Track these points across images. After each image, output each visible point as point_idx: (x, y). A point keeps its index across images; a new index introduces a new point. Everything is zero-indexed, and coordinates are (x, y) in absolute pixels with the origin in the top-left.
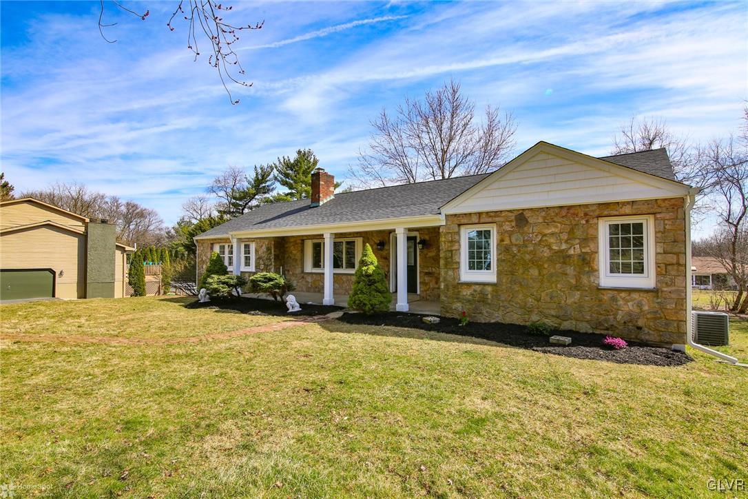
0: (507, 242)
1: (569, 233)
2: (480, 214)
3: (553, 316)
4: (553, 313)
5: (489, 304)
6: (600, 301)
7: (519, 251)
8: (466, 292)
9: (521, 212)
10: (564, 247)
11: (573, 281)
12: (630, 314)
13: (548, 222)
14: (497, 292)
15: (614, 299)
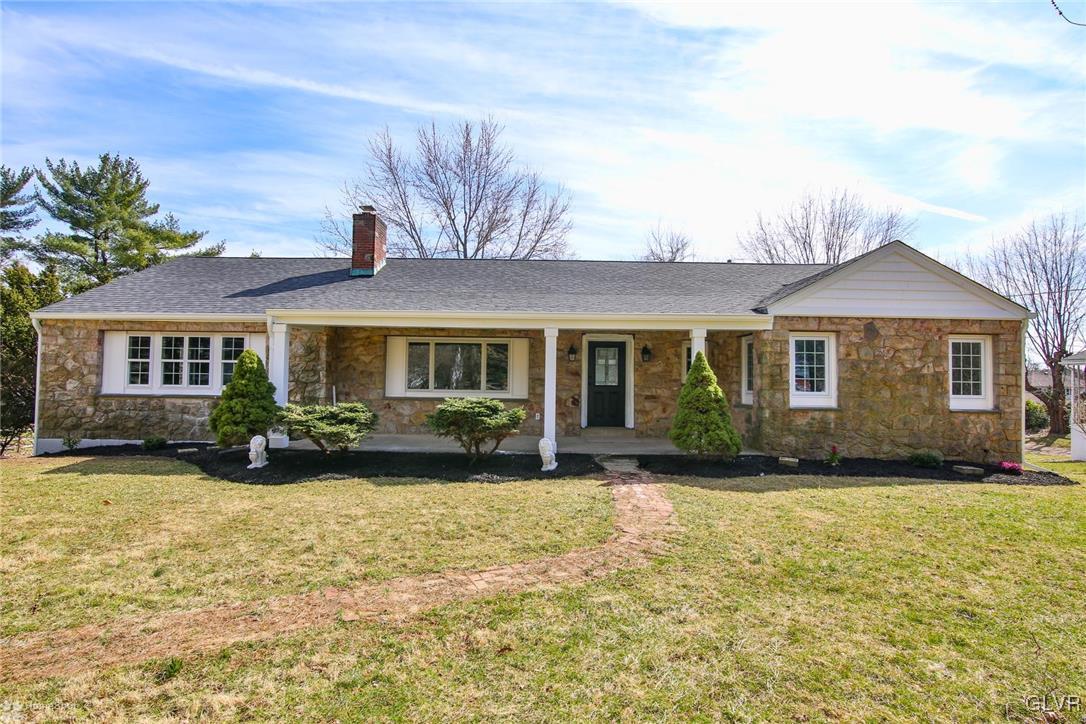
0: (854, 356)
1: (923, 349)
2: (820, 319)
3: (905, 445)
4: (906, 441)
5: (832, 435)
6: (952, 425)
7: (868, 368)
8: (801, 421)
9: (870, 321)
10: (918, 365)
11: (927, 404)
12: (978, 437)
13: (901, 336)
14: (841, 420)
15: (965, 422)
